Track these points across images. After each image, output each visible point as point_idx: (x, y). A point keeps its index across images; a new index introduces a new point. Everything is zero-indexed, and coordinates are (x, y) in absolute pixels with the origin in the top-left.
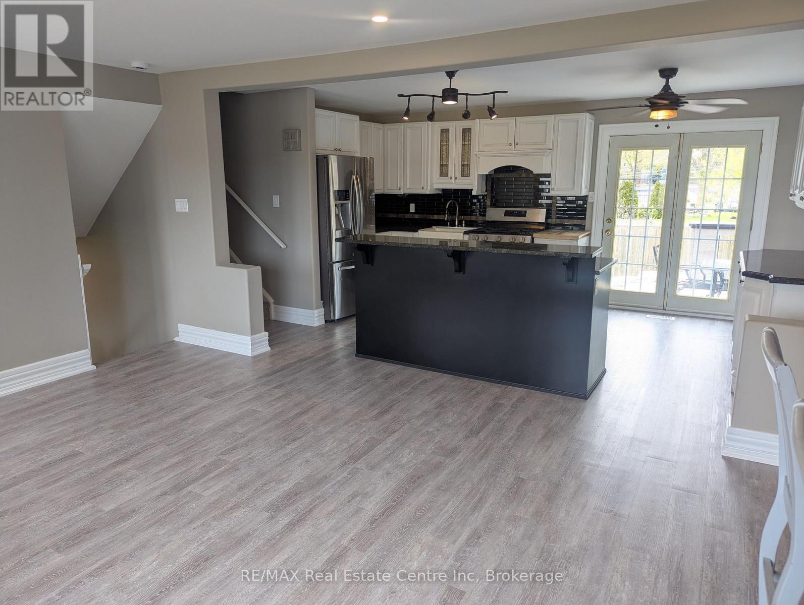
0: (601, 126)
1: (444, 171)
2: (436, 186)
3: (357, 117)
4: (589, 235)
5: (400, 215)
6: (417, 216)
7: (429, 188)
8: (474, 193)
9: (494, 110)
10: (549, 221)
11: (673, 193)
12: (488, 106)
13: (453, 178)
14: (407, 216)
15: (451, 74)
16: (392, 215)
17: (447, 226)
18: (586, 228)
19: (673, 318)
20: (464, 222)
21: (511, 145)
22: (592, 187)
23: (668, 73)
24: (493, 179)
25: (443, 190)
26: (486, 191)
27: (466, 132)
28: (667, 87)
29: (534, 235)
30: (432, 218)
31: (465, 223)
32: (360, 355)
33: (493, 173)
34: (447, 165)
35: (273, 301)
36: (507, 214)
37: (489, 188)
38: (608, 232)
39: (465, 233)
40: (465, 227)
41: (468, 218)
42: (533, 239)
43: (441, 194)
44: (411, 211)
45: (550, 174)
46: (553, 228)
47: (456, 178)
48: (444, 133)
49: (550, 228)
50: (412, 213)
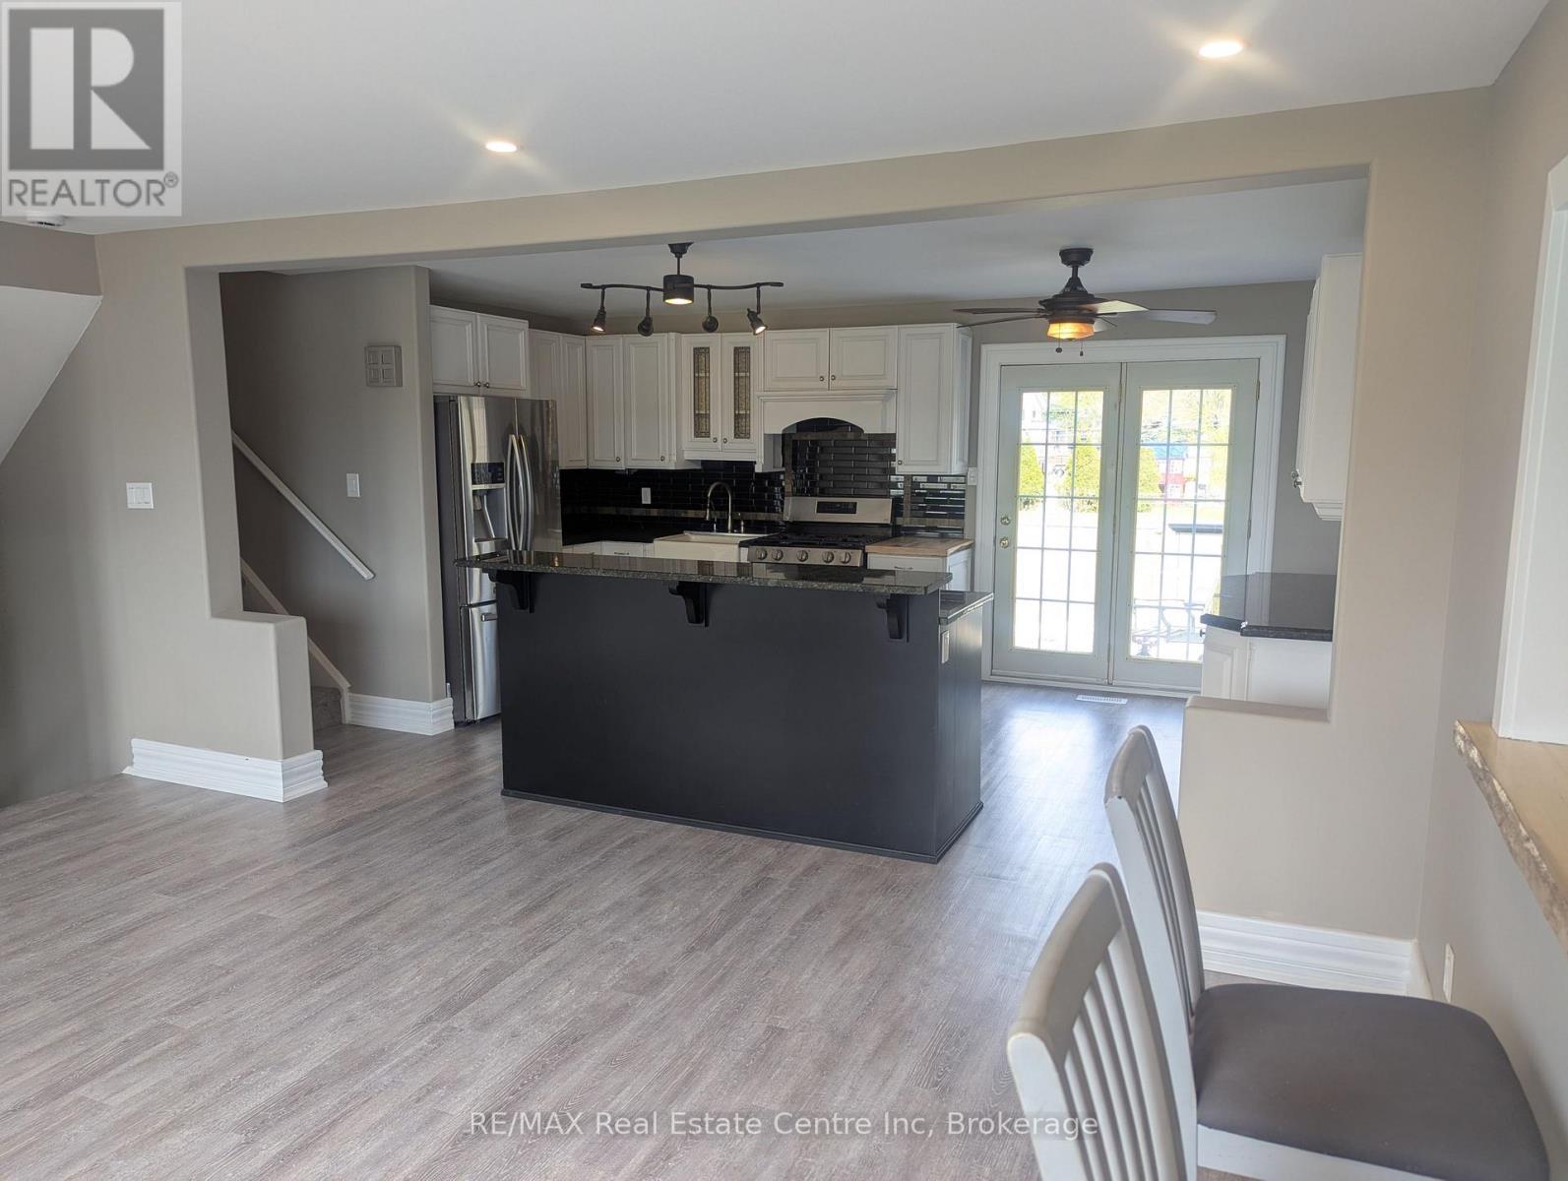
0: (985, 348)
1: (701, 429)
2: (688, 456)
3: (525, 324)
4: (972, 546)
5: (624, 508)
6: (654, 512)
7: (674, 458)
8: (758, 469)
9: (758, 316)
10: (900, 521)
11: (1114, 469)
12: (748, 310)
13: (719, 439)
14: (637, 512)
15: (679, 250)
16: (609, 510)
17: (711, 530)
18: (967, 534)
19: (1124, 701)
20: (742, 523)
21: (821, 379)
22: (972, 457)
23: (1076, 257)
24: (795, 442)
25: (704, 462)
26: (783, 466)
27: (741, 355)
28: (1074, 282)
29: (868, 548)
30: (683, 515)
31: (744, 526)
32: (511, 792)
33: (795, 431)
34: (707, 416)
35: (349, 685)
36: (823, 508)
37: (789, 461)
38: (1006, 544)
39: (742, 544)
40: (745, 532)
41: (751, 516)
42: (865, 555)
43: (700, 470)
44: (643, 502)
45: (895, 435)
46: (906, 535)
47: (725, 441)
48: (701, 354)
49: (901, 535)
50: (646, 506)
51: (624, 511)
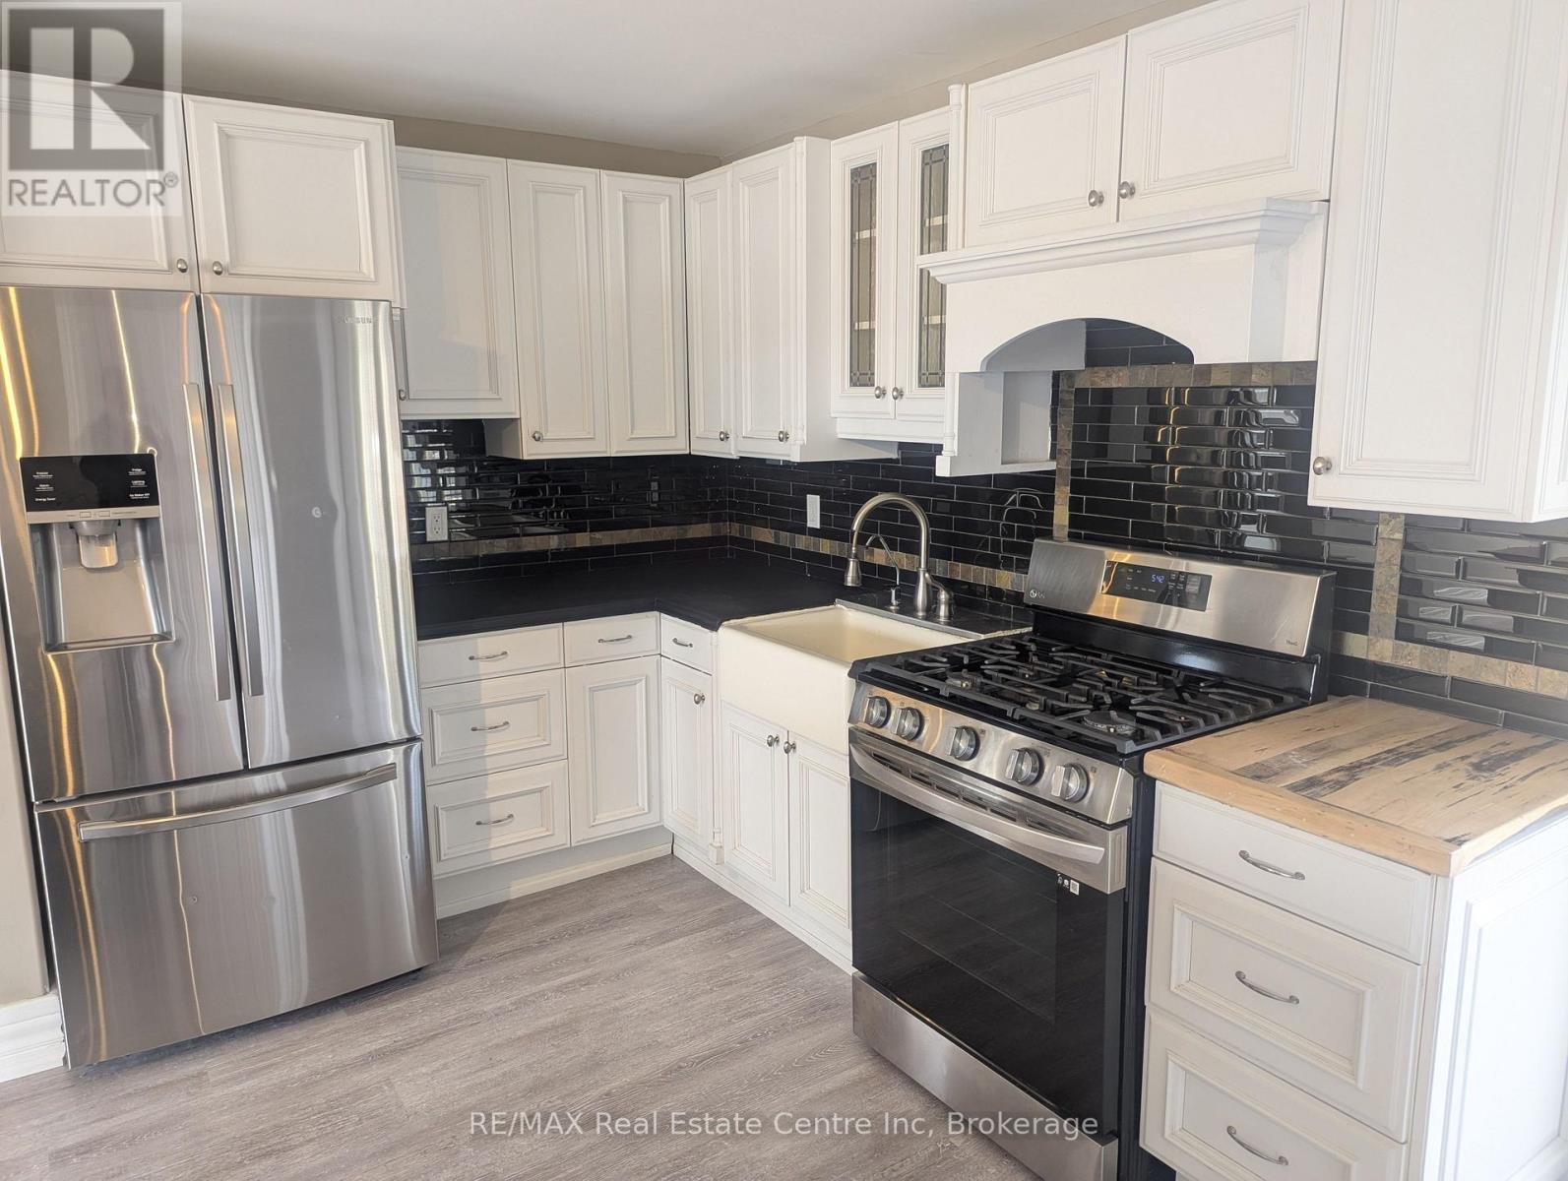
1: (865, 364)
5: (783, 534)
6: (827, 547)
7: (802, 435)
8: (943, 468)
10: (1357, 645)
13: (890, 391)
14: (802, 542)
21: (1097, 198)
24: (1080, 393)
26: (1053, 457)
27: (935, 160)
29: (1155, 763)
31: (949, 605)
34: (872, 334)
36: (1123, 581)
37: (1066, 444)
42: (1145, 789)
43: (896, 461)
44: (810, 524)
45: (1311, 367)
46: (1375, 694)
47: (899, 394)
48: (863, 179)
49: (1358, 691)
50: (814, 532)
51: (785, 538)
